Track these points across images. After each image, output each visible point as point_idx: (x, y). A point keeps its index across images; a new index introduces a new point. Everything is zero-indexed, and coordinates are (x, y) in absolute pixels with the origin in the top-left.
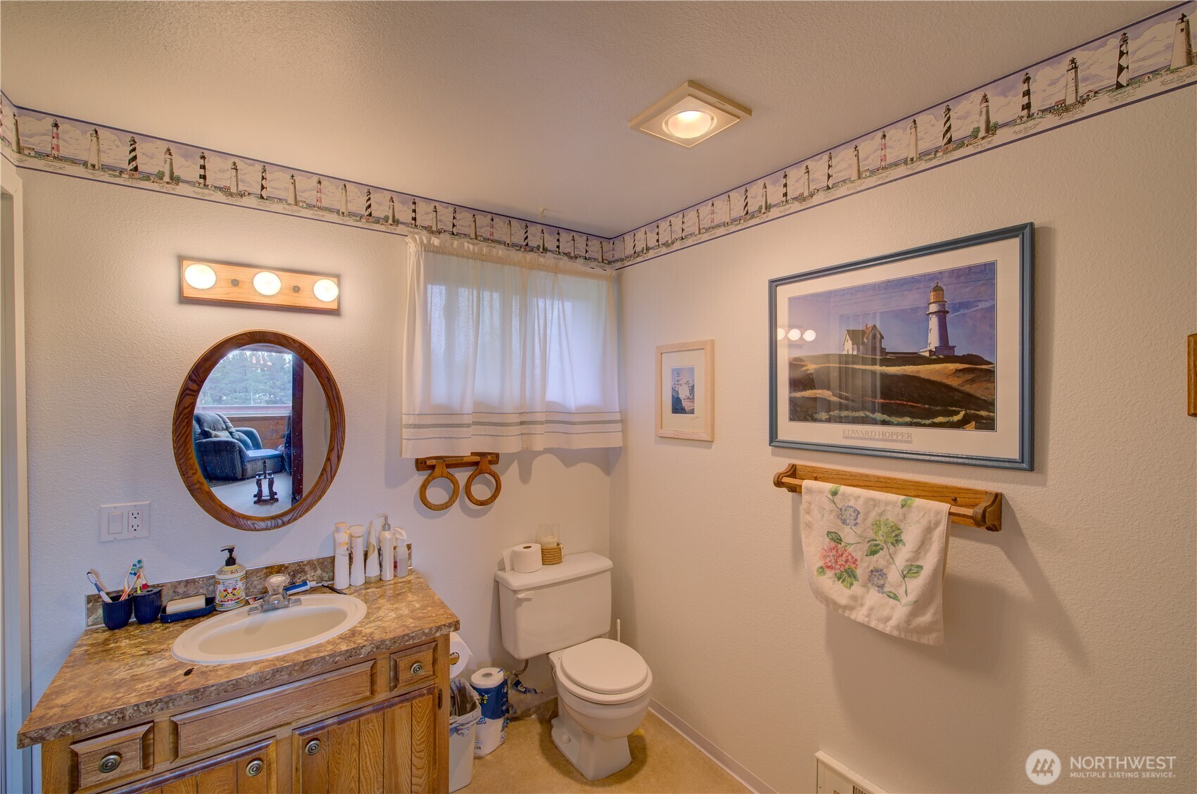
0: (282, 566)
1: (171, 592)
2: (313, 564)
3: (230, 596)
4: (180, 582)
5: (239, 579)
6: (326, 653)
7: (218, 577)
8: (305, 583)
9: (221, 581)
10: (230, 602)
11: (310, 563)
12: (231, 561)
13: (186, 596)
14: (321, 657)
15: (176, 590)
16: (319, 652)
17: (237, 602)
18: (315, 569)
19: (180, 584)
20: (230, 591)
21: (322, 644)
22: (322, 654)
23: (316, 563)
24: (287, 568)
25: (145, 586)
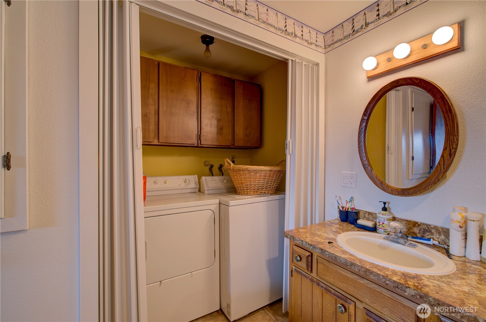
0: (416, 223)
1: (363, 215)
2: (438, 230)
3: (381, 226)
4: (366, 212)
5: (386, 219)
6: (382, 274)
7: (378, 215)
8: (429, 240)
9: (378, 217)
10: (381, 229)
11: (435, 228)
12: (385, 209)
13: (368, 219)
14: (377, 273)
15: (365, 215)
16: (380, 270)
17: (385, 231)
18: (440, 234)
19: (366, 213)
20: (381, 223)
21: (389, 268)
22: (379, 272)
23: (440, 229)
24: (419, 225)
25: (353, 208)
